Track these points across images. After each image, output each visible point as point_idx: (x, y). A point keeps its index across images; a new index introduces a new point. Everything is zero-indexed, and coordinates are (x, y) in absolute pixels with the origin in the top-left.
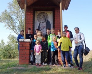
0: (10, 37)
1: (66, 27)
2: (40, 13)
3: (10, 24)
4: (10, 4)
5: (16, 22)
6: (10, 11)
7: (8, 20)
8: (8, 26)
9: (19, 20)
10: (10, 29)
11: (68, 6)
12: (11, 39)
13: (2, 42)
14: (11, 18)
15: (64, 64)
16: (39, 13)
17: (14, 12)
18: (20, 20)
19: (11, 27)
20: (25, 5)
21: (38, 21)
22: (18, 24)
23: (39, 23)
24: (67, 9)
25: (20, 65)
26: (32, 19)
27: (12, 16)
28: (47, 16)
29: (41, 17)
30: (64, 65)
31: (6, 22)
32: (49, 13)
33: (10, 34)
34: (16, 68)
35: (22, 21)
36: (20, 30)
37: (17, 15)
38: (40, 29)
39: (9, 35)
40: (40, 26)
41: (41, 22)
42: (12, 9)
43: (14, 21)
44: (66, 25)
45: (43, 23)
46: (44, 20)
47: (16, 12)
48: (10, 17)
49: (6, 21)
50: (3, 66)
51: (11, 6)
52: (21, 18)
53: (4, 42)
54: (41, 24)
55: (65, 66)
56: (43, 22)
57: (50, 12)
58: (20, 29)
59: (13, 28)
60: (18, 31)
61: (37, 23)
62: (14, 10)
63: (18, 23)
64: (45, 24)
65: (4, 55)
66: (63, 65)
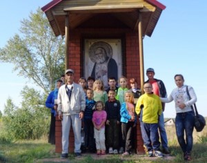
0: (24, 92)
1: (151, 72)
2: (95, 44)
3: (25, 65)
4: (25, 23)
5: (39, 59)
6: (25, 38)
7: (21, 56)
8: (22, 69)
9: (43, 56)
10: (26, 74)
11: (154, 28)
12: (29, 95)
13: (10, 102)
14: (28, 51)
15: (149, 150)
16: (92, 43)
17: (34, 39)
18: (46, 57)
19: (28, 70)
20: (66, 28)
21: (92, 59)
22: (42, 64)
23: (93, 64)
24: (150, 35)
25: (57, 154)
26: (78, 56)
27: (29, 48)
28: (110, 50)
29: (98, 51)
30: (151, 152)
31: (17, 61)
32: (114, 44)
33: (26, 87)
34: (51, 160)
35: (50, 58)
36: (46, 77)
37: (40, 46)
38: (96, 77)
39: (24, 89)
40: (97, 71)
41: (98, 61)
42: (30, 33)
43: (35, 58)
44: (150, 69)
45: (101, 63)
46: (104, 59)
47: (38, 38)
48: (25, 49)
49: (17, 58)
50: (22, 156)
51: (27, 26)
52: (49, 52)
53: (14, 103)
54: (99, 66)
55: (152, 156)
56: (102, 61)
57: (117, 40)
58: (46, 74)
59: (33, 74)
60: (41, 78)
61: (89, 64)
62: (34, 35)
63: (43, 61)
64: (105, 67)
65: (18, 132)
66: (147, 153)
